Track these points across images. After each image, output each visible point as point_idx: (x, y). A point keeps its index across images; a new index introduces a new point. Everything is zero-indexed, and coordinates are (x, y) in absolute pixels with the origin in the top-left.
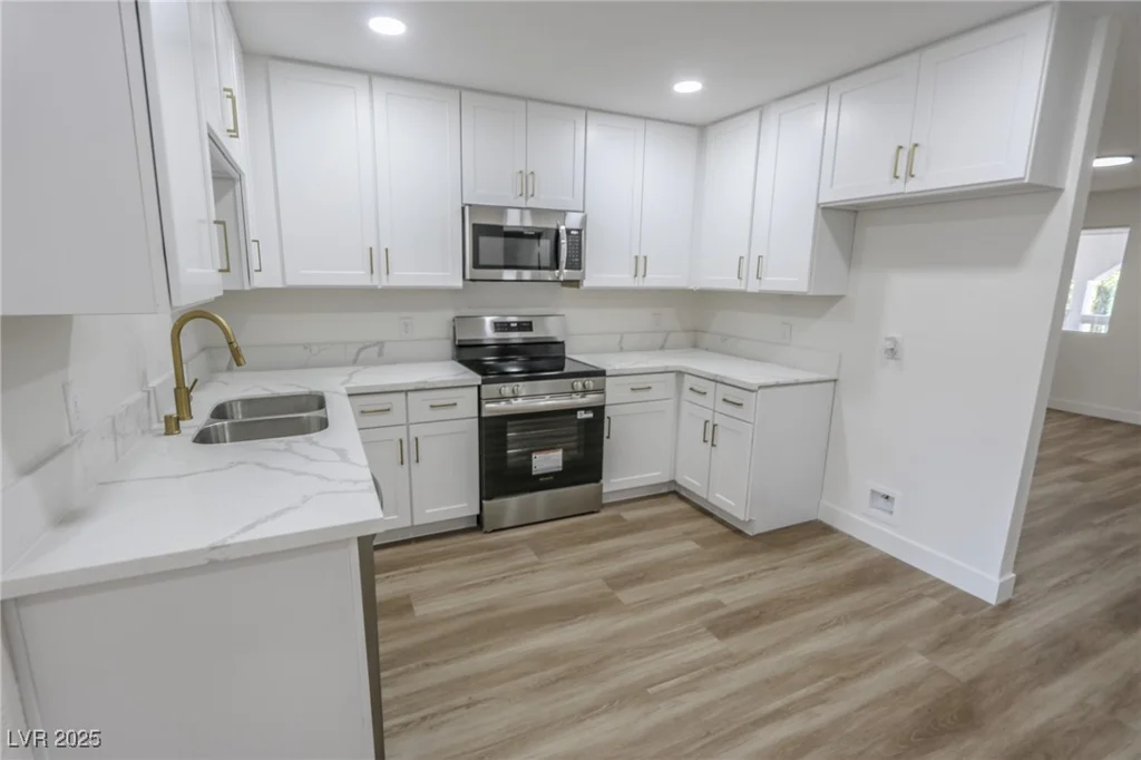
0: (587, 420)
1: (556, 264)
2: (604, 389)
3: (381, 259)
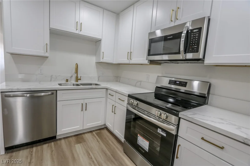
0: (162, 135)
1: (179, 52)
2: (178, 125)
3: (130, 54)
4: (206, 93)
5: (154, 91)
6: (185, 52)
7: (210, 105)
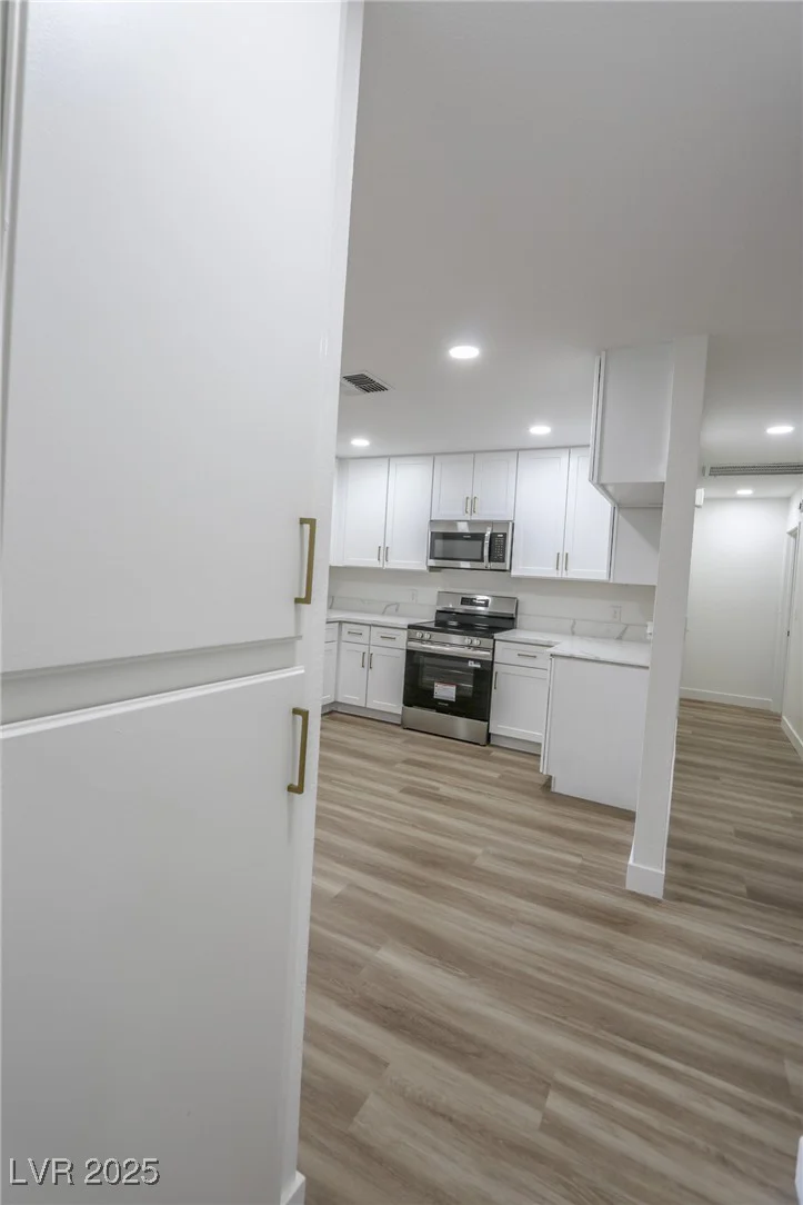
0: (476, 670)
1: (482, 560)
2: (494, 649)
3: (384, 552)
4: (514, 612)
5: (434, 619)
6: (490, 560)
7: (522, 629)
